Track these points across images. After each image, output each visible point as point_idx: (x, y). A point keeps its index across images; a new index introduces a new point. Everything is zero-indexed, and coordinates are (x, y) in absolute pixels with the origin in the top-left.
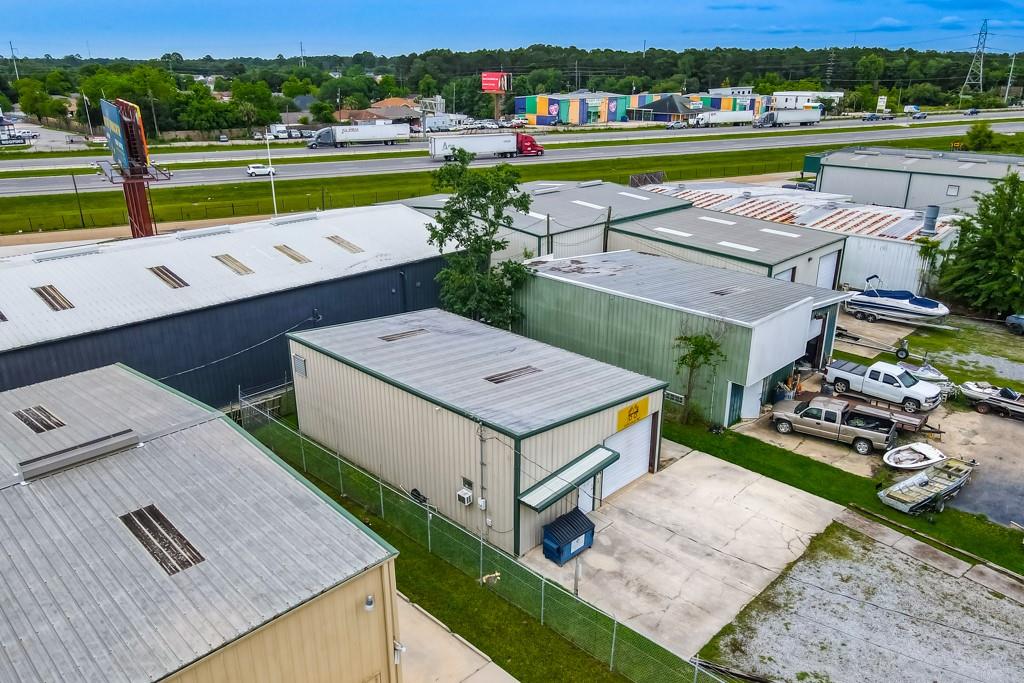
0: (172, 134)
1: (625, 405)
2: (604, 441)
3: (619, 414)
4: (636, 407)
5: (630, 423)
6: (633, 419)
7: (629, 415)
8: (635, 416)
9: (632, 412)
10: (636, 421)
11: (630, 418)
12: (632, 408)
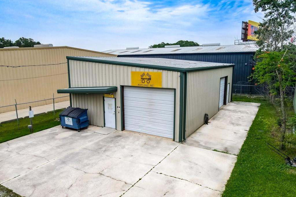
1: (138, 69)
2: (122, 87)
3: (133, 73)
4: (148, 74)
5: (144, 85)
6: (146, 83)
7: (142, 79)
8: (148, 82)
9: (144, 77)
10: (149, 86)
11: (143, 81)
12: (144, 74)
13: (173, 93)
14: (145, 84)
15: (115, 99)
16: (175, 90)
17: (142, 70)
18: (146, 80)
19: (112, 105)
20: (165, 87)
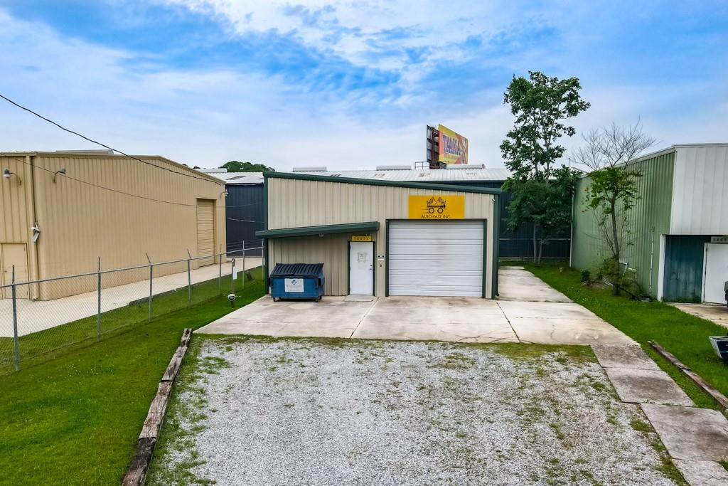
1: (421, 192)
2: (389, 222)
3: (411, 198)
4: (440, 199)
5: (432, 216)
6: (436, 213)
7: (428, 206)
8: (440, 211)
9: (433, 204)
10: (442, 218)
11: (431, 211)
12: (433, 199)
13: (482, 226)
14: (435, 215)
15: (374, 243)
16: (484, 221)
17: (430, 193)
18: (436, 209)
19: (366, 254)
20: (468, 217)
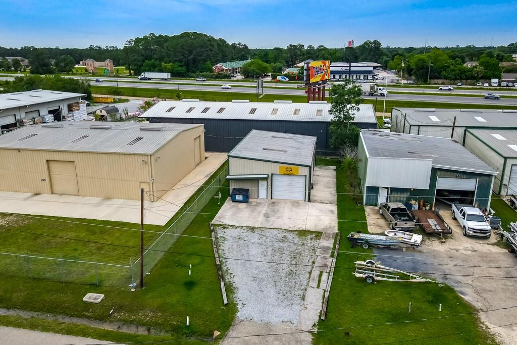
0: (436, 81)
1: (284, 165)
2: (272, 174)
3: (280, 167)
4: (290, 168)
5: (287, 173)
6: (289, 172)
7: (286, 170)
10: (291, 174)
12: (288, 168)
13: (304, 177)
15: (267, 182)
16: (306, 176)
19: (264, 184)
20: (300, 174)
